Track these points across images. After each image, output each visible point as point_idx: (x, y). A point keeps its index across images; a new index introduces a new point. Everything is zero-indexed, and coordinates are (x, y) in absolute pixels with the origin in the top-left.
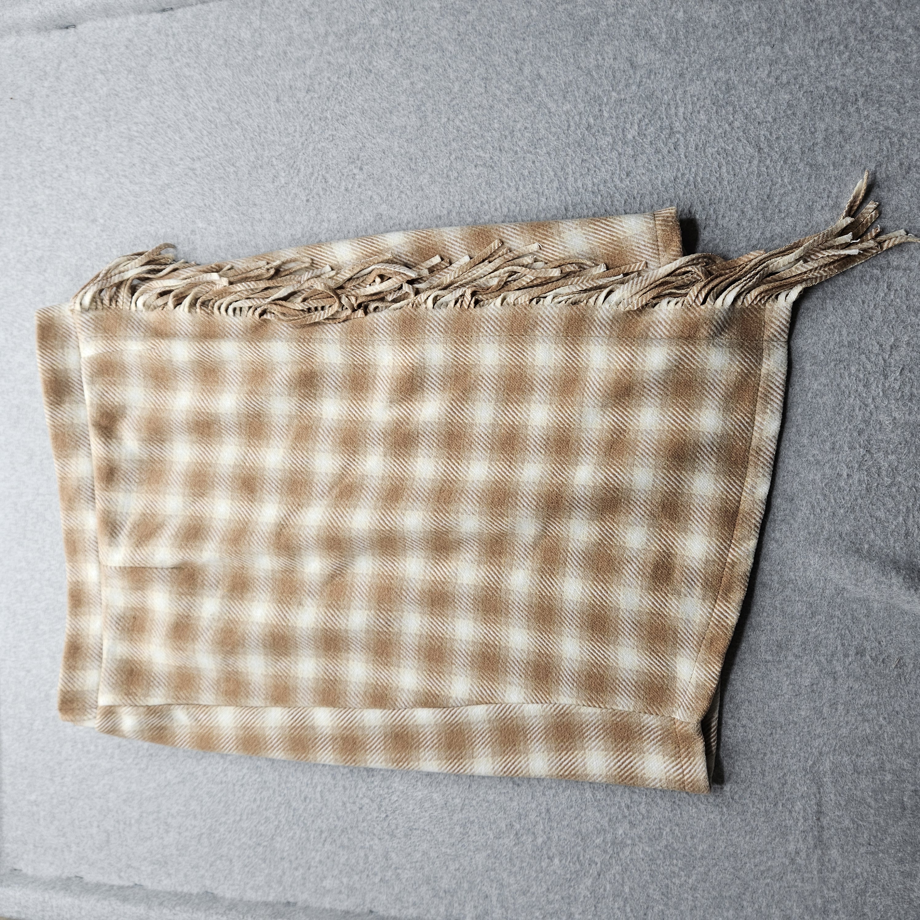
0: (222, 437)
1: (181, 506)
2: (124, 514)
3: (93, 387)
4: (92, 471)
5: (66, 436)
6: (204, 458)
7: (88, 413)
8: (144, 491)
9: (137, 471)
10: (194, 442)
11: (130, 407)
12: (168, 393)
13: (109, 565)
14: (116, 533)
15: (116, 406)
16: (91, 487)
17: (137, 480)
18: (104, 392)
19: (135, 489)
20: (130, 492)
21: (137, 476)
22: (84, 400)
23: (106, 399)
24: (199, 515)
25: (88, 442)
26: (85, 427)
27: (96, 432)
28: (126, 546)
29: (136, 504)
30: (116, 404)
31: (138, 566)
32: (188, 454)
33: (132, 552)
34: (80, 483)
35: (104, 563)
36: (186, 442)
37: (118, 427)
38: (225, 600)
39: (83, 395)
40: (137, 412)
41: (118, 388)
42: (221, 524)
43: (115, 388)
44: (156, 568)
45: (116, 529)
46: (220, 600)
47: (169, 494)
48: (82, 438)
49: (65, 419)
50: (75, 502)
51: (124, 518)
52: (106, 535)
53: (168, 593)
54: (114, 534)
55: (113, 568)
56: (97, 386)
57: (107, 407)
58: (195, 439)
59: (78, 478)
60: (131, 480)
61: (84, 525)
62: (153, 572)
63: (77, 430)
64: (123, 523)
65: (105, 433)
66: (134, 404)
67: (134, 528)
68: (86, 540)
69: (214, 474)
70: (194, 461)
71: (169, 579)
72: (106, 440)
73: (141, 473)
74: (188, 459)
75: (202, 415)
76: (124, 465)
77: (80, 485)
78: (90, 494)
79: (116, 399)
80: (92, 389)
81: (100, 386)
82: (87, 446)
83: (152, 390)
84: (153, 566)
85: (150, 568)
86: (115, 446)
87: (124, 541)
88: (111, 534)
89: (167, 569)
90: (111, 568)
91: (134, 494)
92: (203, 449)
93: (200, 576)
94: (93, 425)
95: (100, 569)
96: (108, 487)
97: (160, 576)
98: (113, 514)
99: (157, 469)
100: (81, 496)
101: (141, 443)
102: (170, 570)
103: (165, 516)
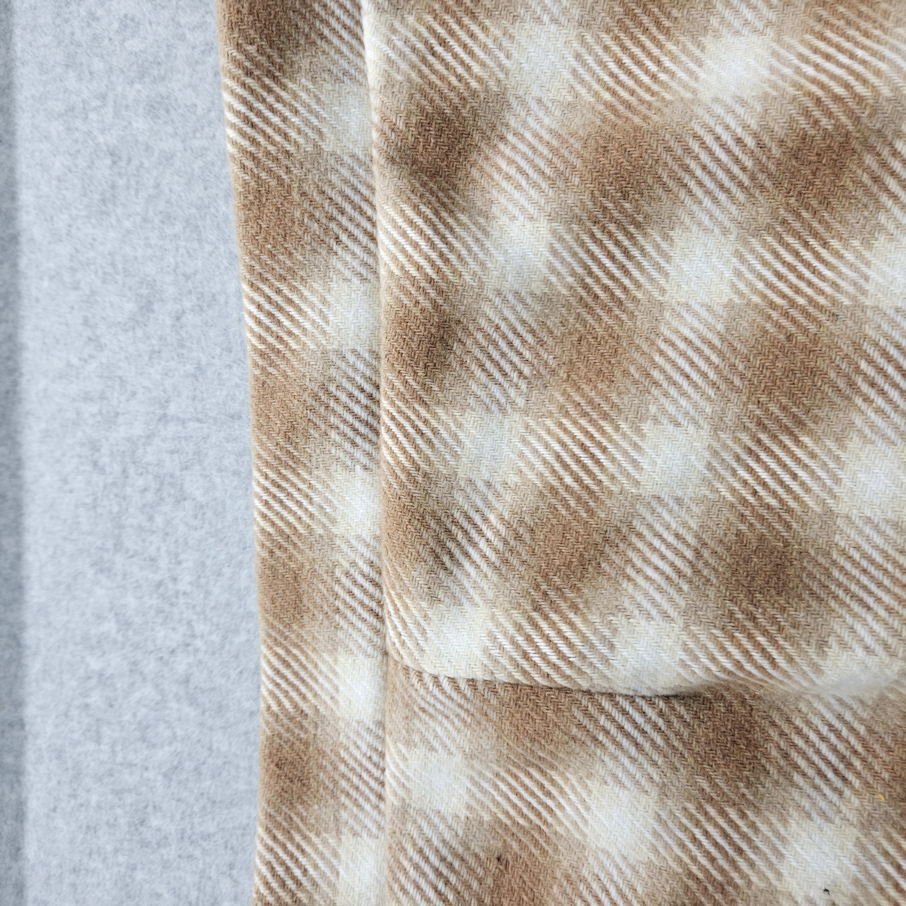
0: (880, 207)
1: (701, 467)
2: (480, 485)
3: (397, 25)
4: (375, 333)
5: (295, 196)
6: (797, 291)
7: (376, 118)
8: (553, 408)
9: (529, 338)
10: (756, 233)
11: (523, 102)
12: (670, 46)
13: (429, 669)
14: (452, 556)
15: (474, 94)
16: (368, 388)
17: (526, 371)
18: (433, 41)
19: (521, 402)
20: (502, 410)
21: (527, 354)
22: (363, 72)
23: (439, 67)
24: (774, 502)
25: (369, 227)
26: (361, 172)
27: (404, 184)
28: (493, 604)
29: (521, 455)
30: (474, 84)
31: (542, 682)
32: (728, 274)
33: (519, 628)
34: (333, 372)
35: (407, 661)
36: (725, 232)
37: (475, 173)
38: (878, 834)
39: (360, 56)
40: (547, 121)
41: (485, 29)
42: (878, 540)
43: (475, 28)
44: (611, 696)
45: (454, 540)
46: (856, 832)
47: (656, 421)
48: (348, 208)
49: (293, 134)
50: (307, 437)
51: (480, 504)
52: (419, 558)
53: (654, 793)
54: (446, 559)
55: (446, 684)
56: (411, 19)
57: (444, 97)
58: (764, 219)
59: (325, 352)
60: (507, 368)
61: (333, 521)
62: (602, 710)
63: (334, 178)
64: (477, 519)
65: (432, 193)
66: (536, 92)
67: (518, 537)
68: (338, 573)
69: (857, 347)
70: (756, 299)
71: (659, 740)
72: (436, 213)
73: (541, 343)
74: (727, 294)
75: (834, 108)
76: (491, 313)
77: (331, 380)
78: (364, 415)
79: (476, 69)
80: (394, 31)
81: (419, 20)
82: (364, 240)
83: (607, 39)
84: (600, 684)
85: (588, 693)
86: (470, 240)
87: (484, 585)
88: (437, 557)
89: (649, 700)
90: (436, 678)
91: (516, 417)
92: (789, 258)
93: (773, 733)
94: (392, 160)
95: (385, 676)
96: (428, 390)
97: (628, 727)
98: (443, 483)
99: (600, 331)
100: (333, 420)
101: (561, 229)
102: (662, 704)
103: (638, 498)
